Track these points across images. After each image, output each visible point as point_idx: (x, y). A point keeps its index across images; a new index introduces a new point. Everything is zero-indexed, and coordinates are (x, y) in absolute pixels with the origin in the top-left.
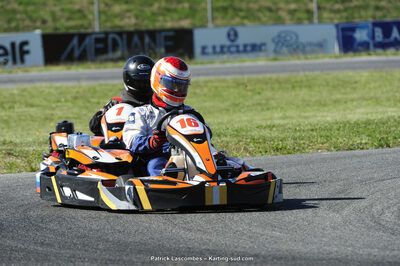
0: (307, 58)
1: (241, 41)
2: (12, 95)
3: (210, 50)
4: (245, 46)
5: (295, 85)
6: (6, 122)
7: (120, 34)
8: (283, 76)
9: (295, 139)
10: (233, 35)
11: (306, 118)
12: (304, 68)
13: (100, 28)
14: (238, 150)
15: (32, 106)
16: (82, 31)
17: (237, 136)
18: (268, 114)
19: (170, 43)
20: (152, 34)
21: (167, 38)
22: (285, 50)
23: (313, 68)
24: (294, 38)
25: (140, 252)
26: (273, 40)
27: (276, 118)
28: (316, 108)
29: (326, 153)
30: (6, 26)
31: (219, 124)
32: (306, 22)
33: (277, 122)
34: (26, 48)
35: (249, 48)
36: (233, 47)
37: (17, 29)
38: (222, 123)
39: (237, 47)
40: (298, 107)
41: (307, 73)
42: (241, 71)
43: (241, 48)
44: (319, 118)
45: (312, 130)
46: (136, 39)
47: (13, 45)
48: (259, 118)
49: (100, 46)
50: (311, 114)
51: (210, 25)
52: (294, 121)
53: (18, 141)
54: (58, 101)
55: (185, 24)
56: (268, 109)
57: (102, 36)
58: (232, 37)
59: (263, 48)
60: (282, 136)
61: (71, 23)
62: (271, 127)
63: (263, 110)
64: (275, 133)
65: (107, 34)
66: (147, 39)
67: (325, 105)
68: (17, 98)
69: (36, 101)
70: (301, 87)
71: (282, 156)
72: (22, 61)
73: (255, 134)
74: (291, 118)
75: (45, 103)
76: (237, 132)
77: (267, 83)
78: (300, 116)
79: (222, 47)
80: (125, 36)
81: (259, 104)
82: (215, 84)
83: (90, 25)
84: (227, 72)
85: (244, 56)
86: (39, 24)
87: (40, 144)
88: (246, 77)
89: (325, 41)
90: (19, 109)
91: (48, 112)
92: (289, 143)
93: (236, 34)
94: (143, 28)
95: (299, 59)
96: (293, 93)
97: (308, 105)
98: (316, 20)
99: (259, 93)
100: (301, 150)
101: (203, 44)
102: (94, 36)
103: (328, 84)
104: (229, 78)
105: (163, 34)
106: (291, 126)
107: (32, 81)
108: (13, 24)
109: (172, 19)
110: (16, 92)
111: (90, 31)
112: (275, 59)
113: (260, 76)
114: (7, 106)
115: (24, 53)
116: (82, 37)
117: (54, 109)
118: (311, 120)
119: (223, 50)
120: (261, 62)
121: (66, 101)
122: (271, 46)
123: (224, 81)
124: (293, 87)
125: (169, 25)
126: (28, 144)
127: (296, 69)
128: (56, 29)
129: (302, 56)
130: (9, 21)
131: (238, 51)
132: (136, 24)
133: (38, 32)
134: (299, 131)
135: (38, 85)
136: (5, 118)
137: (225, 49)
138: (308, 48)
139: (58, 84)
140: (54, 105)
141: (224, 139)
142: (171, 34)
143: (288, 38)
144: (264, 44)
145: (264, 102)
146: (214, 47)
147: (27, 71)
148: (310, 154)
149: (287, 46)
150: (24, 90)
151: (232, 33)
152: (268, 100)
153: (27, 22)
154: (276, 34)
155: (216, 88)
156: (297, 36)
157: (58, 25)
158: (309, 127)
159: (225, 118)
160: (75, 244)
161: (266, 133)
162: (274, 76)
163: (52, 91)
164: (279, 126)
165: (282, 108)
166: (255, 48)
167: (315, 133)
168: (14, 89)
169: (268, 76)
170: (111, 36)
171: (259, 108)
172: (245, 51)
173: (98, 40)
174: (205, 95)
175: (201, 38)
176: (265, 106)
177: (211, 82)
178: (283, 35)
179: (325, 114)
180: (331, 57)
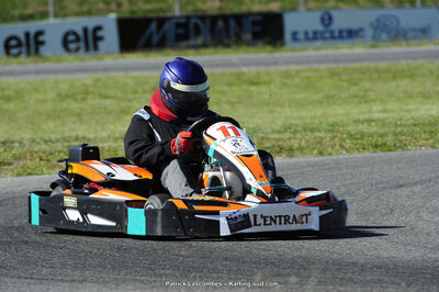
0: (408, 45)
1: (336, 26)
2: (84, 85)
3: (301, 36)
4: (341, 32)
5: (396, 75)
6: (79, 115)
7: (203, 18)
8: (382, 65)
9: (396, 135)
10: (327, 20)
11: (408, 111)
12: (407, 56)
13: (181, 11)
14: (333, 146)
15: (106, 97)
16: (162, 15)
17: (332, 131)
18: (365, 107)
19: (258, 28)
20: (239, 18)
21: (255, 23)
22: (384, 36)
23: (415, 56)
24: (395, 23)
25: (226, 259)
26: (372, 25)
27: (376, 111)
28: (419, 100)
29: (430, 150)
30: (77, 9)
31: (312, 118)
32: (407, 5)
33: (375, 116)
34: (100, 33)
35: (345, 34)
36: (327, 32)
37: (89, 13)
38: (314, 117)
39: (332, 32)
40: (399, 99)
41: (410, 62)
42: (337, 60)
43: (336, 34)
44: (422, 112)
45: (415, 125)
46: (220, 24)
47: (85, 30)
48: (357, 111)
49: (181, 31)
50: (413, 107)
51: (302, 8)
52: (395, 115)
53: (91, 136)
54: (135, 92)
55: (274, 7)
56: (366, 102)
57: (183, 20)
58: (327, 22)
59: (361, 33)
60: (381, 131)
61: (149, 7)
62: (369, 121)
63: (360, 102)
64: (373, 129)
65: (188, 18)
66: (232, 24)
67: (428, 97)
68: (91, 89)
69: (111, 92)
70: (402, 77)
71: (382, 154)
72: (96, 48)
73: (352, 129)
74: (393, 111)
75: (120, 94)
76: (333, 127)
77: (364, 73)
78: (402, 110)
79: (315, 33)
80: (208, 21)
81: (356, 96)
82: (308, 74)
83: (170, 9)
84: (320, 61)
85: (340, 43)
86: (113, 7)
87: (116, 139)
88: (342, 65)
89: (429, 26)
90: (93, 101)
91: (124, 104)
92: (390, 139)
93: (330, 18)
94: (228, 12)
95: (400, 45)
96: (394, 84)
97: (410, 97)
98: (418, 3)
99: (356, 84)
100: (403, 146)
101: (295, 29)
102: (174, 21)
103: (432, 73)
104: (323, 67)
105: (250, 19)
106: (390, 120)
107: (106, 70)
108: (85, 8)
109: (260, 2)
110: (89, 82)
111: (169, 14)
112: (373, 46)
113: (357, 65)
114: (79, 97)
115: (97, 39)
116: (161, 21)
117: (130, 101)
118: (414, 114)
119: (316, 36)
120: (358, 49)
121: (144, 92)
122: (369, 32)
123: (316, 70)
124: (394, 77)
125: (257, 8)
126: (103, 140)
127: (396, 57)
128: (133, 12)
129: (403, 43)
130: (81, 4)
131: (333, 37)
132: (220, 8)
133: (113, 16)
134: (401, 126)
135: (112, 74)
136: (78, 111)
137: (319, 35)
138: (411, 34)
139: (136, 74)
140: (130, 96)
141: (318, 134)
142: (259, 18)
143: (388, 23)
144: (361, 30)
145: (361, 93)
146: (306, 33)
147: (101, 59)
148: (412, 151)
149: (388, 33)
150: (98, 80)
151: (326, 17)
152: (366, 91)
153: (101, 6)
154: (374, 18)
155: (308, 78)
156: (398, 21)
157: (135, 8)
158: (412, 121)
159: (319, 111)
160: (155, 250)
161: (364, 128)
162: (372, 65)
163: (129, 81)
164: (378, 120)
165: (382, 101)
166: (352, 34)
167: (417, 129)
168: (87, 79)
169: (366, 64)
170: (193, 21)
171: (356, 100)
172: (341, 37)
173: (178, 25)
174: (297, 86)
175: (291, 23)
176: (363, 99)
177: (304, 71)
178: (382, 20)
179: (429, 107)
180: (435, 44)
